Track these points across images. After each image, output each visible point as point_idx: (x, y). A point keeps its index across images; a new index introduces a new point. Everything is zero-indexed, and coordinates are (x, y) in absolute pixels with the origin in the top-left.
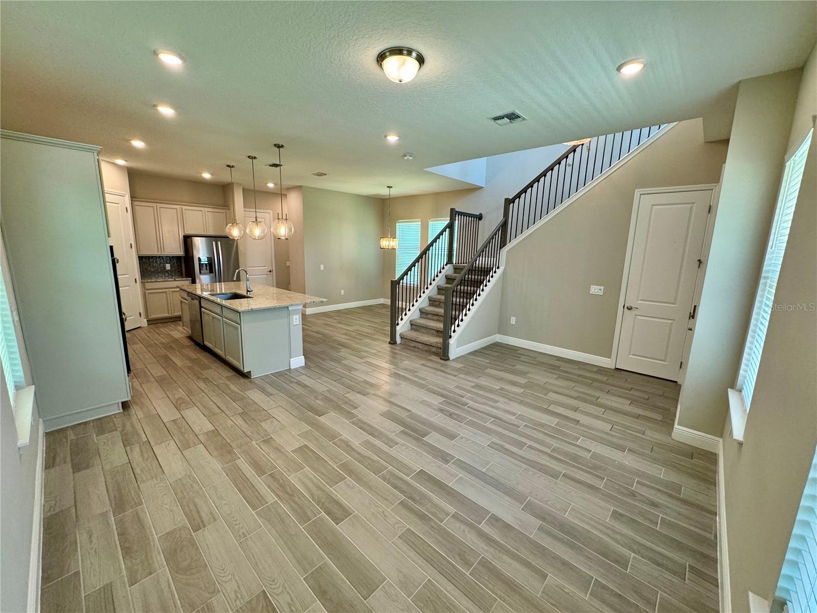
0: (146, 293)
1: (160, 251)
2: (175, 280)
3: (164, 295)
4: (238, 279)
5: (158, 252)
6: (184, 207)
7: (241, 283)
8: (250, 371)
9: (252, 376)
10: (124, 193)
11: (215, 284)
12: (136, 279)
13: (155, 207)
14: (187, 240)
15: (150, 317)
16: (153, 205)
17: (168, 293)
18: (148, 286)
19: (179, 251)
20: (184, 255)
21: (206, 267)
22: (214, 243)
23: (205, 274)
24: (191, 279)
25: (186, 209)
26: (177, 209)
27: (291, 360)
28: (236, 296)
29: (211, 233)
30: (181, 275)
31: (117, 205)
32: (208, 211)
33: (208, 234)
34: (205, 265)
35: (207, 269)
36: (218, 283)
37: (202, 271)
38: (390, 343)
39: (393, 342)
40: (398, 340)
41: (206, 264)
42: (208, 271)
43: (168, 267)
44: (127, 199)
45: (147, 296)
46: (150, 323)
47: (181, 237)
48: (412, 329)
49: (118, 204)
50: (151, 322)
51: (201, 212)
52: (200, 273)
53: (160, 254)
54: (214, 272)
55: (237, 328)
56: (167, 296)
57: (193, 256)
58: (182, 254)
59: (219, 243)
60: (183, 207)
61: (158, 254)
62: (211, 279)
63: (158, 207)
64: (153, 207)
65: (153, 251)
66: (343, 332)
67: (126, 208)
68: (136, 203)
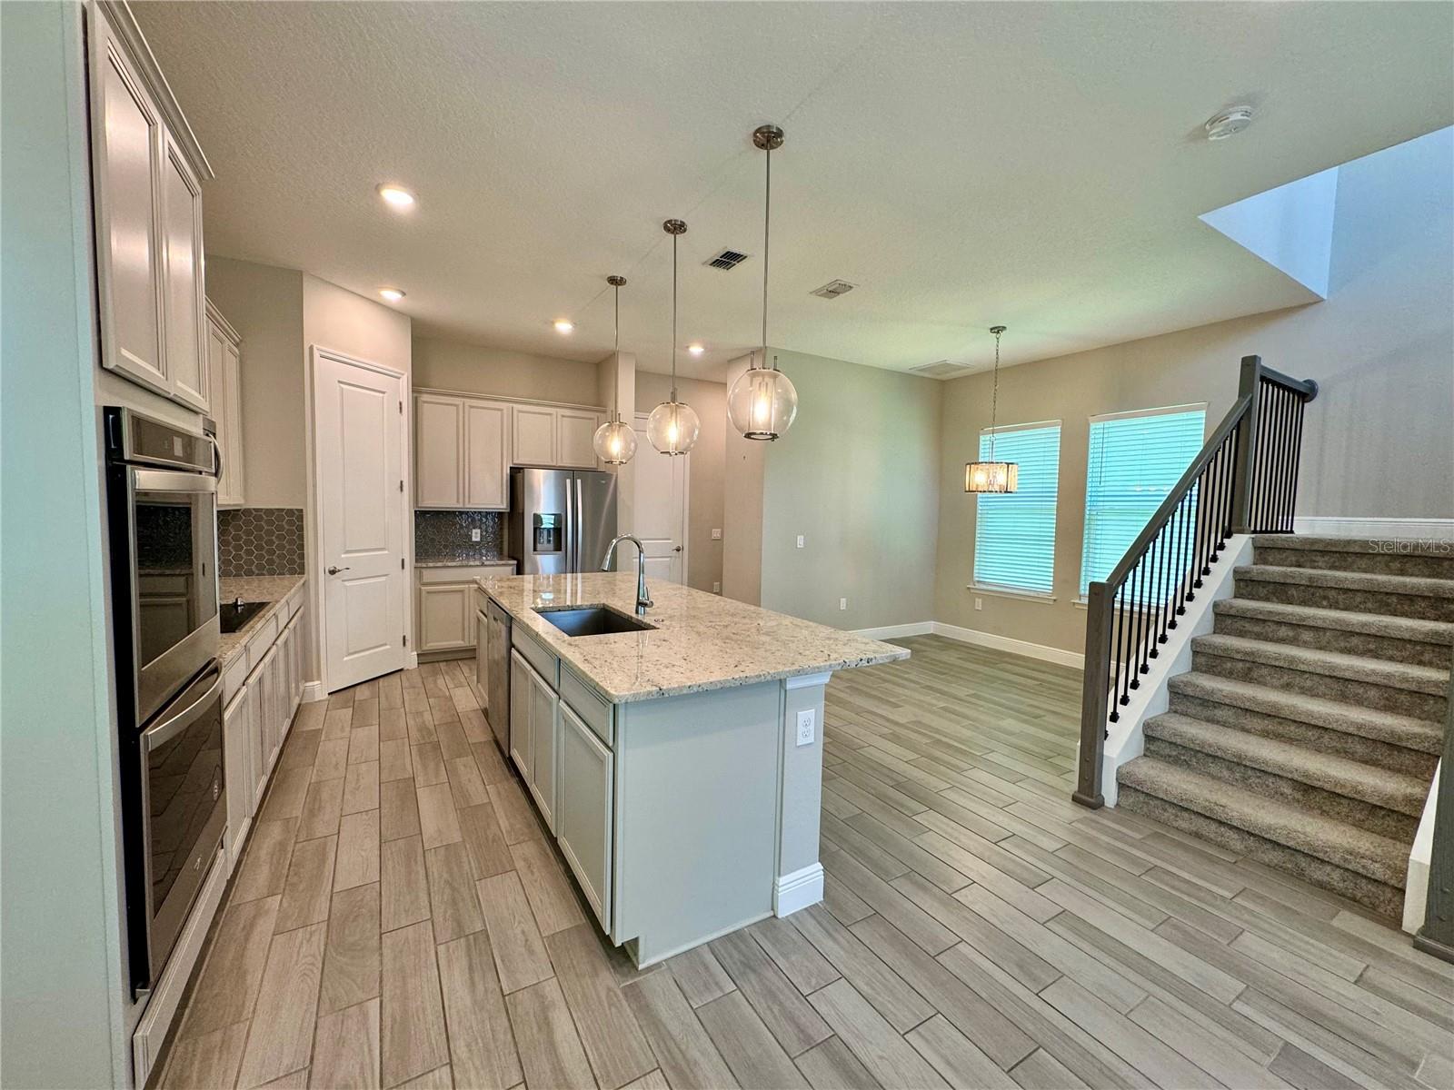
0: (424, 594)
1: (461, 500)
2: (483, 565)
3: (459, 596)
4: (613, 568)
5: (458, 502)
6: (517, 407)
7: (619, 575)
8: (636, 940)
9: (641, 958)
10: (400, 371)
11: (563, 575)
12: (403, 561)
13: (461, 407)
14: (516, 479)
15: (425, 648)
16: (457, 403)
17: (467, 591)
18: (429, 575)
19: (500, 503)
20: (508, 511)
21: (549, 535)
22: (568, 481)
23: (545, 552)
24: (515, 562)
25: (520, 411)
26: (501, 410)
27: (782, 880)
28: (605, 622)
29: (567, 463)
30: (501, 555)
31: (381, 395)
32: (563, 416)
33: (559, 464)
34: (545, 533)
35: (549, 541)
36: (569, 575)
37: (539, 546)
38: (1075, 799)
39: (1087, 796)
40: (1109, 792)
41: (549, 530)
42: (551, 546)
43: (476, 535)
44: (405, 383)
45: (423, 599)
46: (424, 659)
47: (507, 471)
48: (1148, 754)
49: (384, 393)
50: (427, 658)
51: (548, 417)
52: (535, 550)
53: (461, 506)
54: (563, 549)
55: (601, 762)
56: (463, 600)
57: (523, 513)
58: (505, 506)
59: (579, 481)
60: (515, 405)
61: (458, 506)
62: (558, 562)
63: (466, 405)
64: (457, 406)
65: (448, 502)
66: (885, 731)
67: (400, 404)
68: (425, 397)
